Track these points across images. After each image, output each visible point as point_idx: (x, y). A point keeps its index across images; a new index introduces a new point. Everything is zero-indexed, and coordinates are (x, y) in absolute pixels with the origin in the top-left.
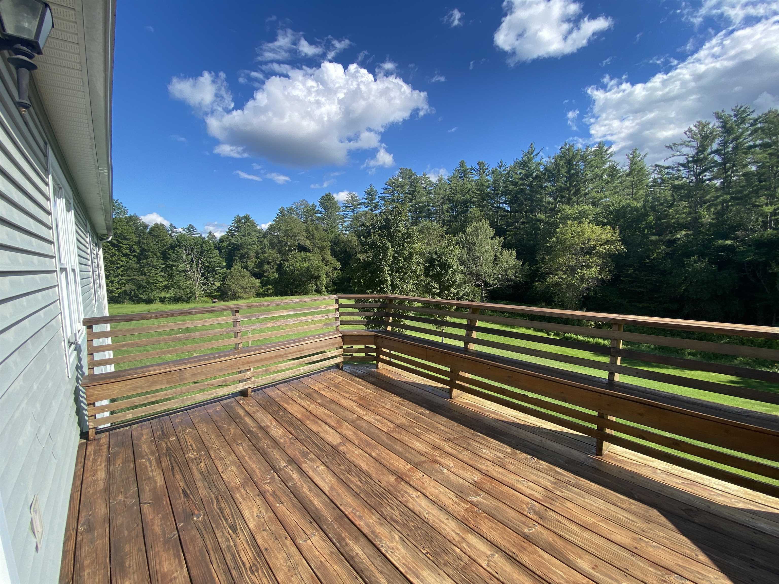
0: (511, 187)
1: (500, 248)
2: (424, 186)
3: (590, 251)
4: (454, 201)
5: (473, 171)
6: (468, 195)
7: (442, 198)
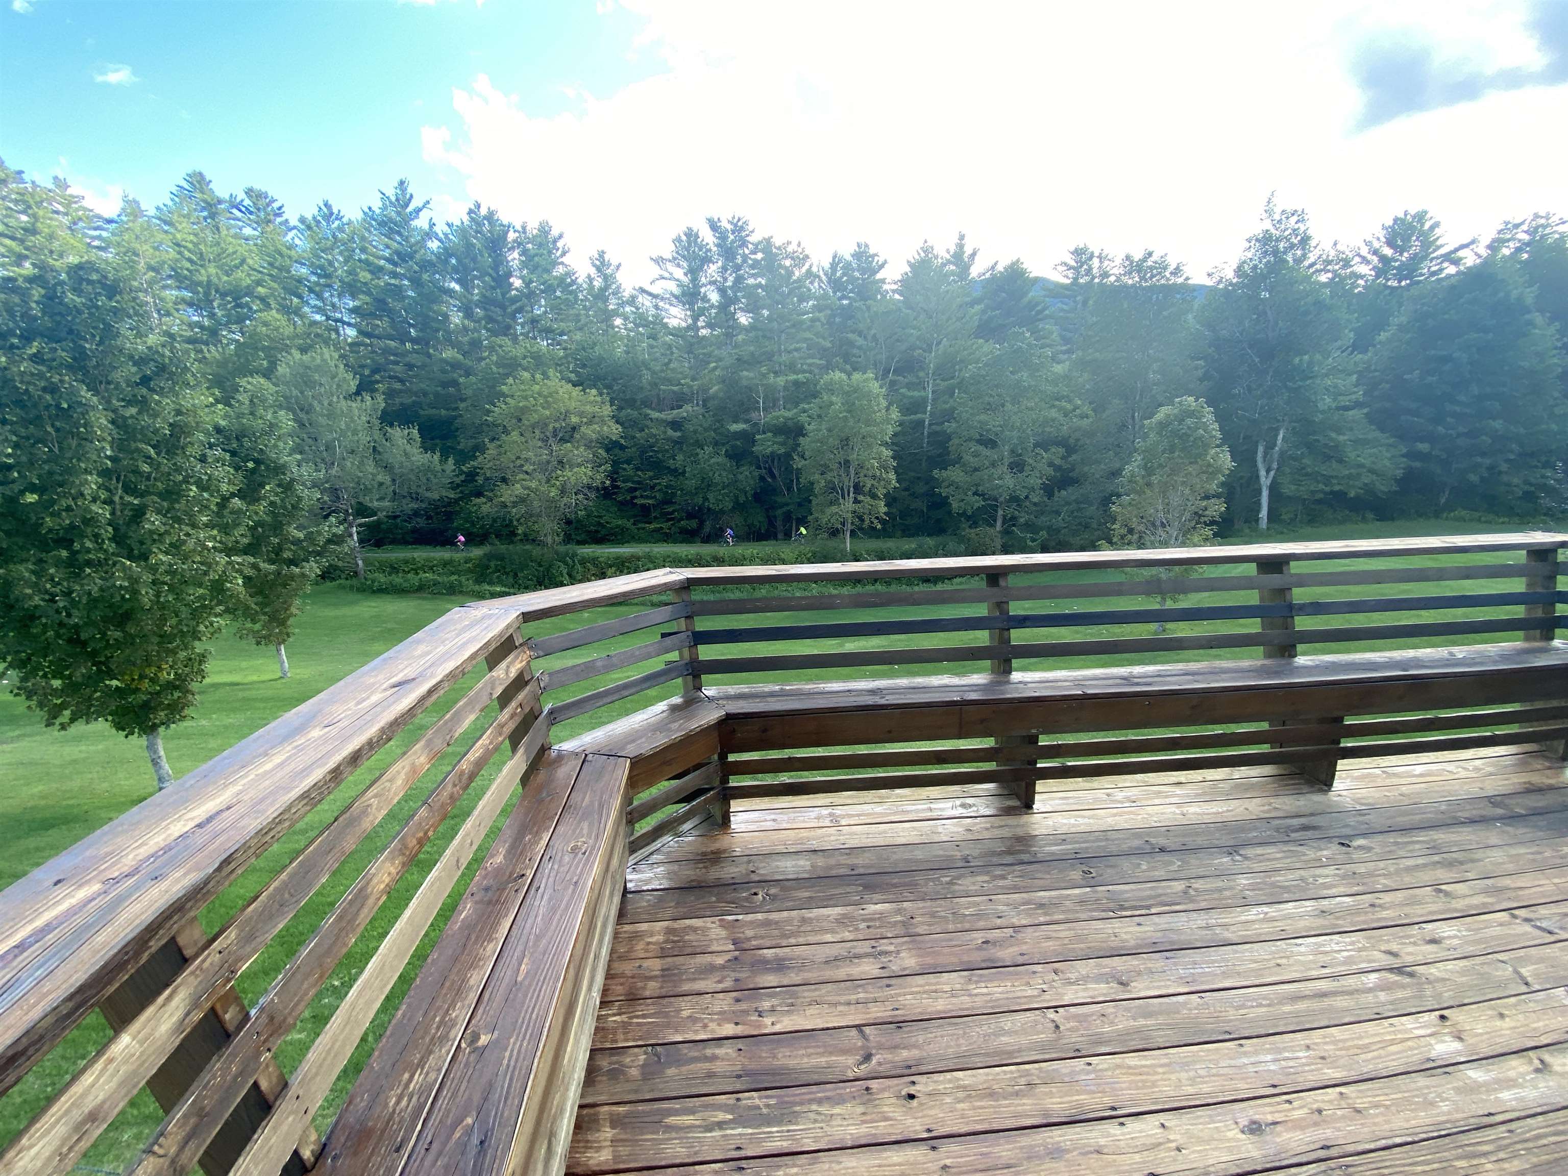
0: (364, 276)
1: (378, 422)
2: (65, 220)
3: (569, 434)
4: (199, 284)
5: (235, 211)
6: (239, 274)
7: (151, 268)
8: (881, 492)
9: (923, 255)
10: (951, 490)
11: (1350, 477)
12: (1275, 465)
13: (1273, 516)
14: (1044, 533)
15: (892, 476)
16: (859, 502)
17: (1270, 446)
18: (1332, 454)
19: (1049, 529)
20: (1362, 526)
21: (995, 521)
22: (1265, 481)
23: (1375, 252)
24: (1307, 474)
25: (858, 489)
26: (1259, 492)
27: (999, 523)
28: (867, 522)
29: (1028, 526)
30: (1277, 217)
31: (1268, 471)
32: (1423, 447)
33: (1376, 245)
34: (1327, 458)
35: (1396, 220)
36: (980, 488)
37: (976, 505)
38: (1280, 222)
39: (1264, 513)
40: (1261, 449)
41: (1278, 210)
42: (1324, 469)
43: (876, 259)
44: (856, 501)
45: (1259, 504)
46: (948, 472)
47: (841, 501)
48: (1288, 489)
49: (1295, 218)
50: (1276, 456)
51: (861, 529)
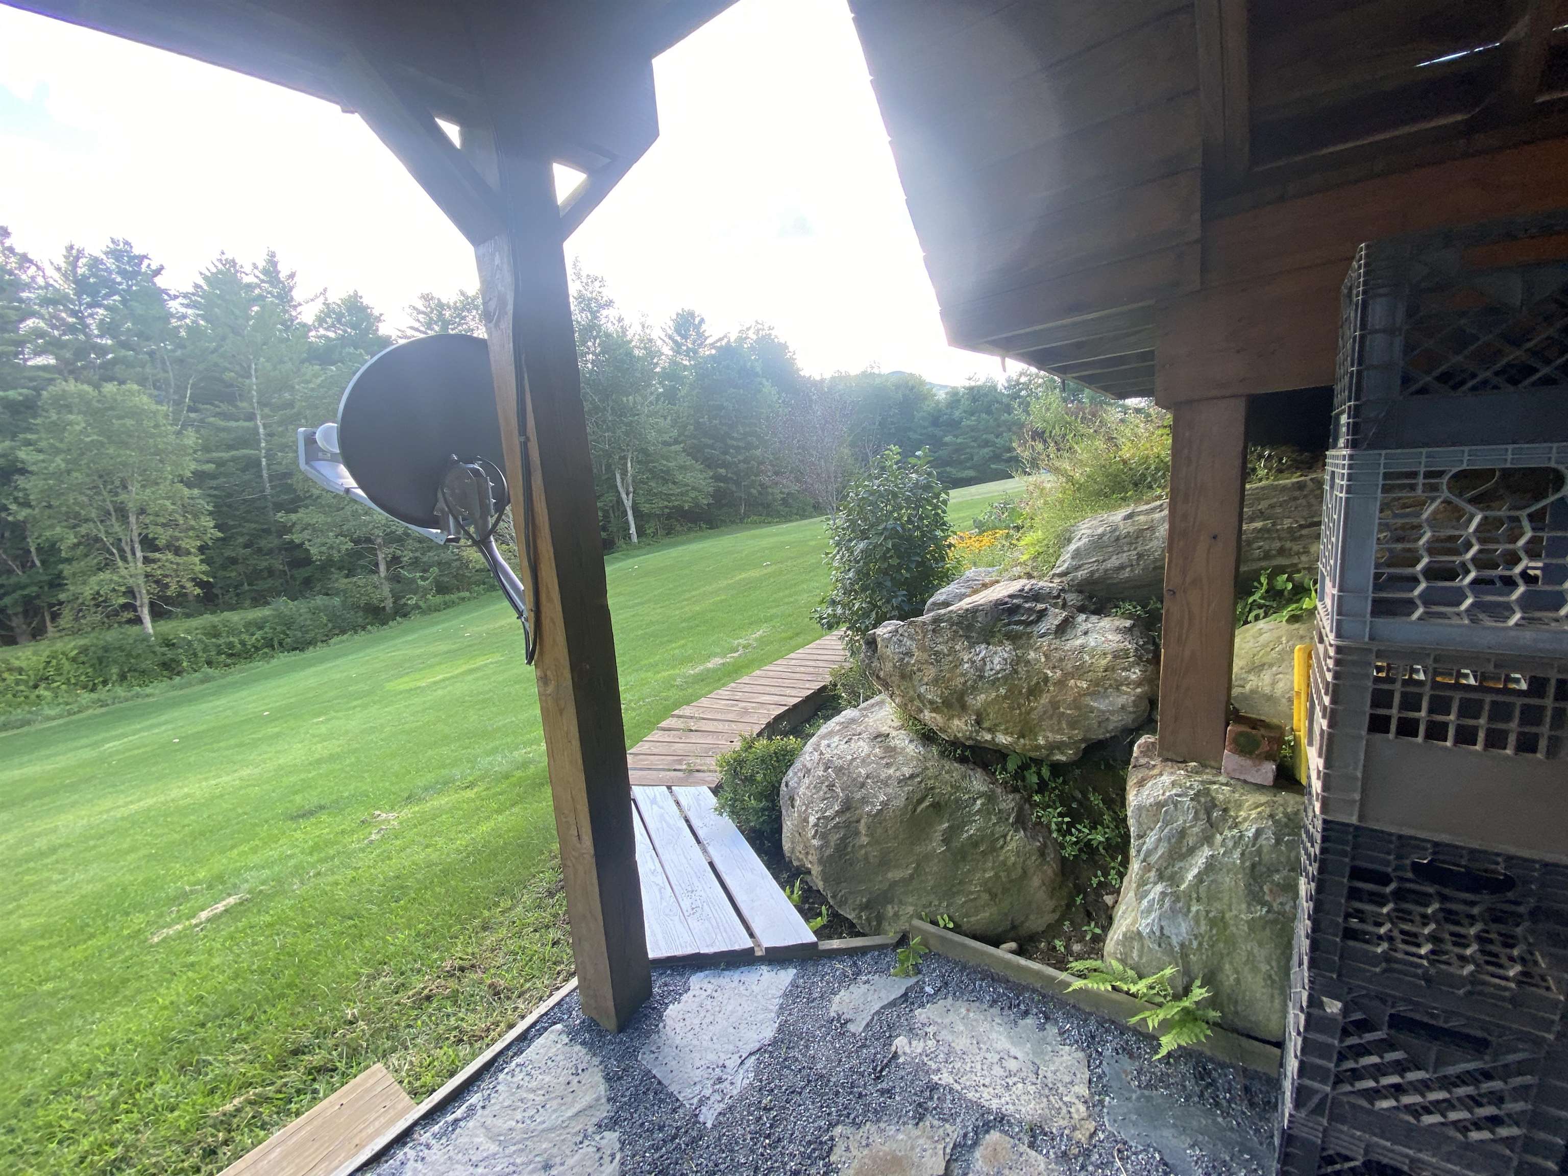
8: (190, 544)
9: (220, 266)
10: (306, 535)
11: (682, 494)
12: (631, 489)
13: (641, 532)
14: (435, 570)
15: (208, 523)
16: (154, 561)
17: (624, 473)
18: (665, 477)
19: (439, 564)
20: (700, 534)
21: (377, 565)
22: (628, 503)
23: (670, 337)
24: (655, 494)
25: (148, 544)
26: (625, 513)
27: (382, 568)
28: (173, 586)
29: (415, 563)
30: (585, 281)
31: (627, 494)
32: (722, 471)
33: (670, 332)
34: (665, 481)
35: (678, 314)
36: (345, 528)
37: (344, 548)
38: (587, 284)
39: (633, 530)
40: (618, 476)
41: (584, 274)
42: (664, 489)
43: (146, 262)
44: (146, 560)
45: (627, 522)
46: (299, 515)
47: (120, 563)
48: (645, 508)
49: (597, 284)
50: (630, 481)
51: (168, 600)
